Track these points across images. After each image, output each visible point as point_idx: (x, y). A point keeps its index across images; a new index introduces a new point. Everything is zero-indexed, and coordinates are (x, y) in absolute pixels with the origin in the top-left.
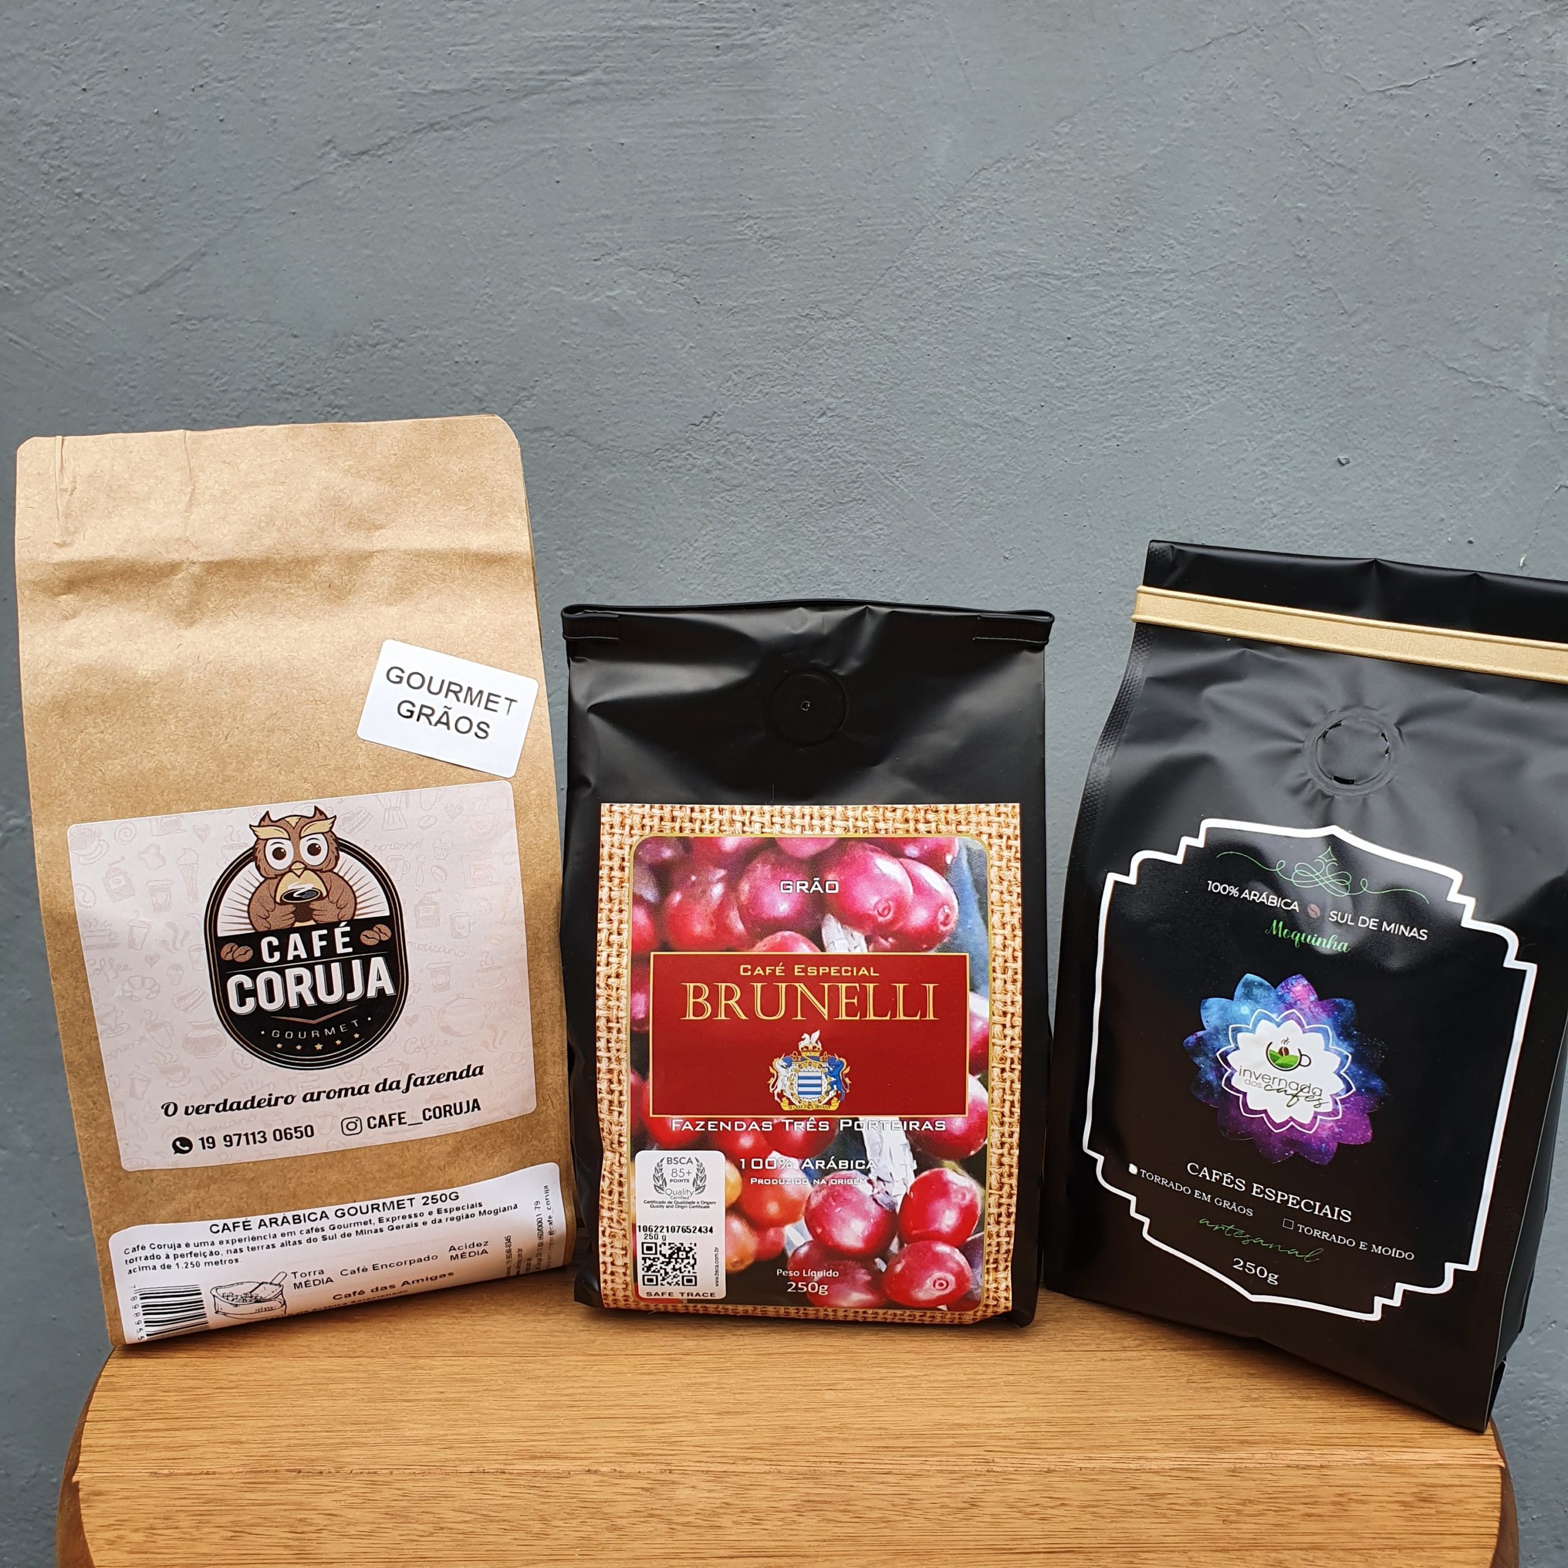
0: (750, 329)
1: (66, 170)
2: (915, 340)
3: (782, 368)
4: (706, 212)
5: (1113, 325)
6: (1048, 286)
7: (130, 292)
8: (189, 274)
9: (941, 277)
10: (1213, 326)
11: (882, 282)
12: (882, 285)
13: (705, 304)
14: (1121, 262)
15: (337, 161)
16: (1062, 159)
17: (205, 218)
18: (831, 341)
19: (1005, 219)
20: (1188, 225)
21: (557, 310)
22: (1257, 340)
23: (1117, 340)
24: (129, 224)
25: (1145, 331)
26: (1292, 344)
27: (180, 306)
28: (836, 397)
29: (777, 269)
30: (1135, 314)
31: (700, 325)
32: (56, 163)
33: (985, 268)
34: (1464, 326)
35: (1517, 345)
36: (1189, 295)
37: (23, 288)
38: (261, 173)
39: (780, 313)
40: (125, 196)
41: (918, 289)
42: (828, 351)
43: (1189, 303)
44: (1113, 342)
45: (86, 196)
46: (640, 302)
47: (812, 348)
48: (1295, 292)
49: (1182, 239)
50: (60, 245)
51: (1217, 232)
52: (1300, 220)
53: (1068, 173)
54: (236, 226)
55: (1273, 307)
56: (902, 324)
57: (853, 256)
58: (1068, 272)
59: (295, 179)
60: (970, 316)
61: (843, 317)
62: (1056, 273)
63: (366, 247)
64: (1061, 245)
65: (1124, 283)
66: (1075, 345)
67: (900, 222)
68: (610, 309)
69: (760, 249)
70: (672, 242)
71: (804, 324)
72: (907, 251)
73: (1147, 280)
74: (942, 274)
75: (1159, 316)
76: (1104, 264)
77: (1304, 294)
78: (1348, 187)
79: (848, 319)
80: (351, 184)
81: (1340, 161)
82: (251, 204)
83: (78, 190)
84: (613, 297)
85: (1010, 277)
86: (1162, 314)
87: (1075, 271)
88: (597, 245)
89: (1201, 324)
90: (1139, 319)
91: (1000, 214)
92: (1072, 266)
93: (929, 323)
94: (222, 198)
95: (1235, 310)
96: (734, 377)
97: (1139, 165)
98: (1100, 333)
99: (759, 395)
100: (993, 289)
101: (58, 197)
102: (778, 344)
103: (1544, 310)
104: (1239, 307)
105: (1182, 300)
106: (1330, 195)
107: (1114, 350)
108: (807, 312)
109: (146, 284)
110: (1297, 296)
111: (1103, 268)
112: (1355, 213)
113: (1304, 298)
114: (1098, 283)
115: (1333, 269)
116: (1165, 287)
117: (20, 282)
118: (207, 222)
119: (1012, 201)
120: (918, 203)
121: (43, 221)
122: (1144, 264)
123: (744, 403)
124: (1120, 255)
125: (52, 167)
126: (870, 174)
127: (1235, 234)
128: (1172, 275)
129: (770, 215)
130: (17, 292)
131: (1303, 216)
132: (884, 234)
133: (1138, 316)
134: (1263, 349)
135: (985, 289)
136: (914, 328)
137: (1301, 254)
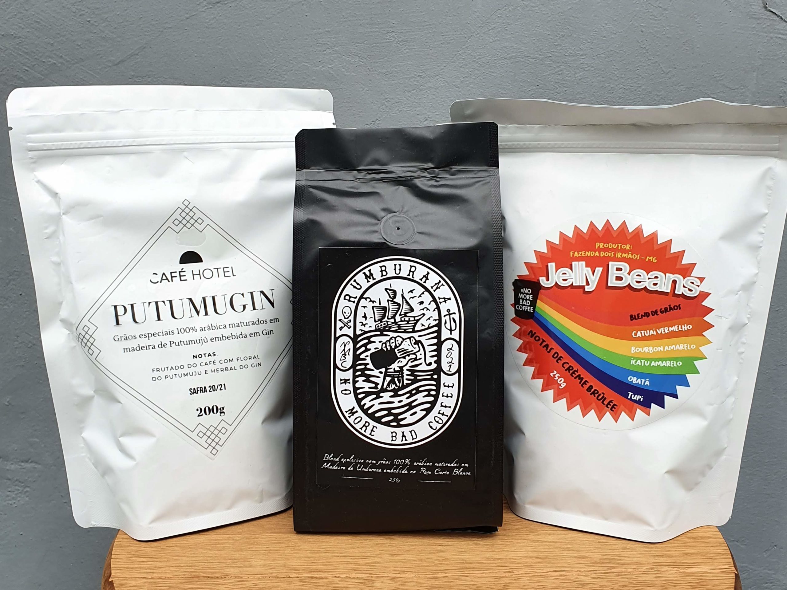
0: (393, 82)
1: (84, 11)
2: (468, 86)
3: (408, 99)
4: (374, 30)
5: (558, 79)
6: (528, 62)
7: (110, 65)
8: (137, 57)
9: (480, 58)
10: (604, 79)
11: (453, 60)
12: (453, 62)
13: (373, 71)
14: (561, 51)
15: (206, 6)
16: (534, 5)
17: (146, 32)
18: (430, 87)
19: (508, 32)
20: (592, 34)
21: (306, 73)
22: (624, 85)
23: (560, 85)
24: (111, 34)
25: (573, 82)
26: (640, 87)
27: (133, 71)
28: (432, 112)
29: (406, 55)
30: (569, 74)
31: (370, 80)
32: (79, 7)
33: (499, 54)
34: (718, 79)
35: (743, 87)
36: (593, 65)
37: (62, 63)
38: (171, 11)
39: (407, 75)
40: (109, 22)
41: (469, 63)
42: (429, 92)
43: (592, 69)
44: (558, 86)
45: (92, 22)
46: (344, 70)
47: (421, 90)
48: (641, 64)
49: (589, 40)
50: (79, 44)
51: (605, 37)
52: (642, 32)
53: (536, 11)
54: (160, 35)
55: (630, 71)
56: (462, 79)
57: (440, 49)
58: (537, 56)
59: (187, 14)
60: (493, 75)
61: (435, 76)
62: (532, 56)
63: (219, 44)
64: (534, 44)
65: (563, 60)
66: (541, 88)
67: (461, 34)
68: (330, 73)
69: (397, 46)
70: (358, 43)
71: (417, 79)
72: (464, 47)
73: (573, 59)
74: (480, 57)
75: (579, 75)
76: (554, 51)
77: (645, 65)
78: (664, 17)
79: (438, 77)
80: (212, 17)
81: (660, 5)
82: (167, 25)
83: (89, 20)
84: (331, 68)
85: (511, 58)
86: (581, 74)
87: (540, 55)
88: (324, 44)
89: (598, 78)
90: (570, 76)
91: (506, 30)
92: (539, 53)
93: (474, 79)
94: (153, 22)
95: (613, 72)
96: (386, 103)
97: (569, 7)
98: (552, 83)
99: (397, 112)
100: (503, 63)
101: (79, 23)
102: (406, 89)
103: (754, 72)
104: (615, 71)
105: (590, 68)
106: (656, 20)
107: (559, 90)
108: (419, 74)
109: (118, 61)
110: (642, 66)
111: (553, 54)
112: (668, 28)
113: (645, 66)
114: (551, 60)
115: (658, 54)
116: (581, 62)
117: (60, 60)
118: (146, 33)
119: (511, 24)
120: (469, 25)
121: (72, 33)
122: (572, 52)
123: (390, 115)
124: (561, 47)
125: (77, 9)
126: (447, 12)
127: (613, 38)
128: (585, 57)
129: (402, 31)
130: (60, 65)
131: (644, 29)
132: (454, 39)
133: (569, 75)
134: (627, 90)
135: (499, 63)
136: (467, 81)
137: (644, 46)
